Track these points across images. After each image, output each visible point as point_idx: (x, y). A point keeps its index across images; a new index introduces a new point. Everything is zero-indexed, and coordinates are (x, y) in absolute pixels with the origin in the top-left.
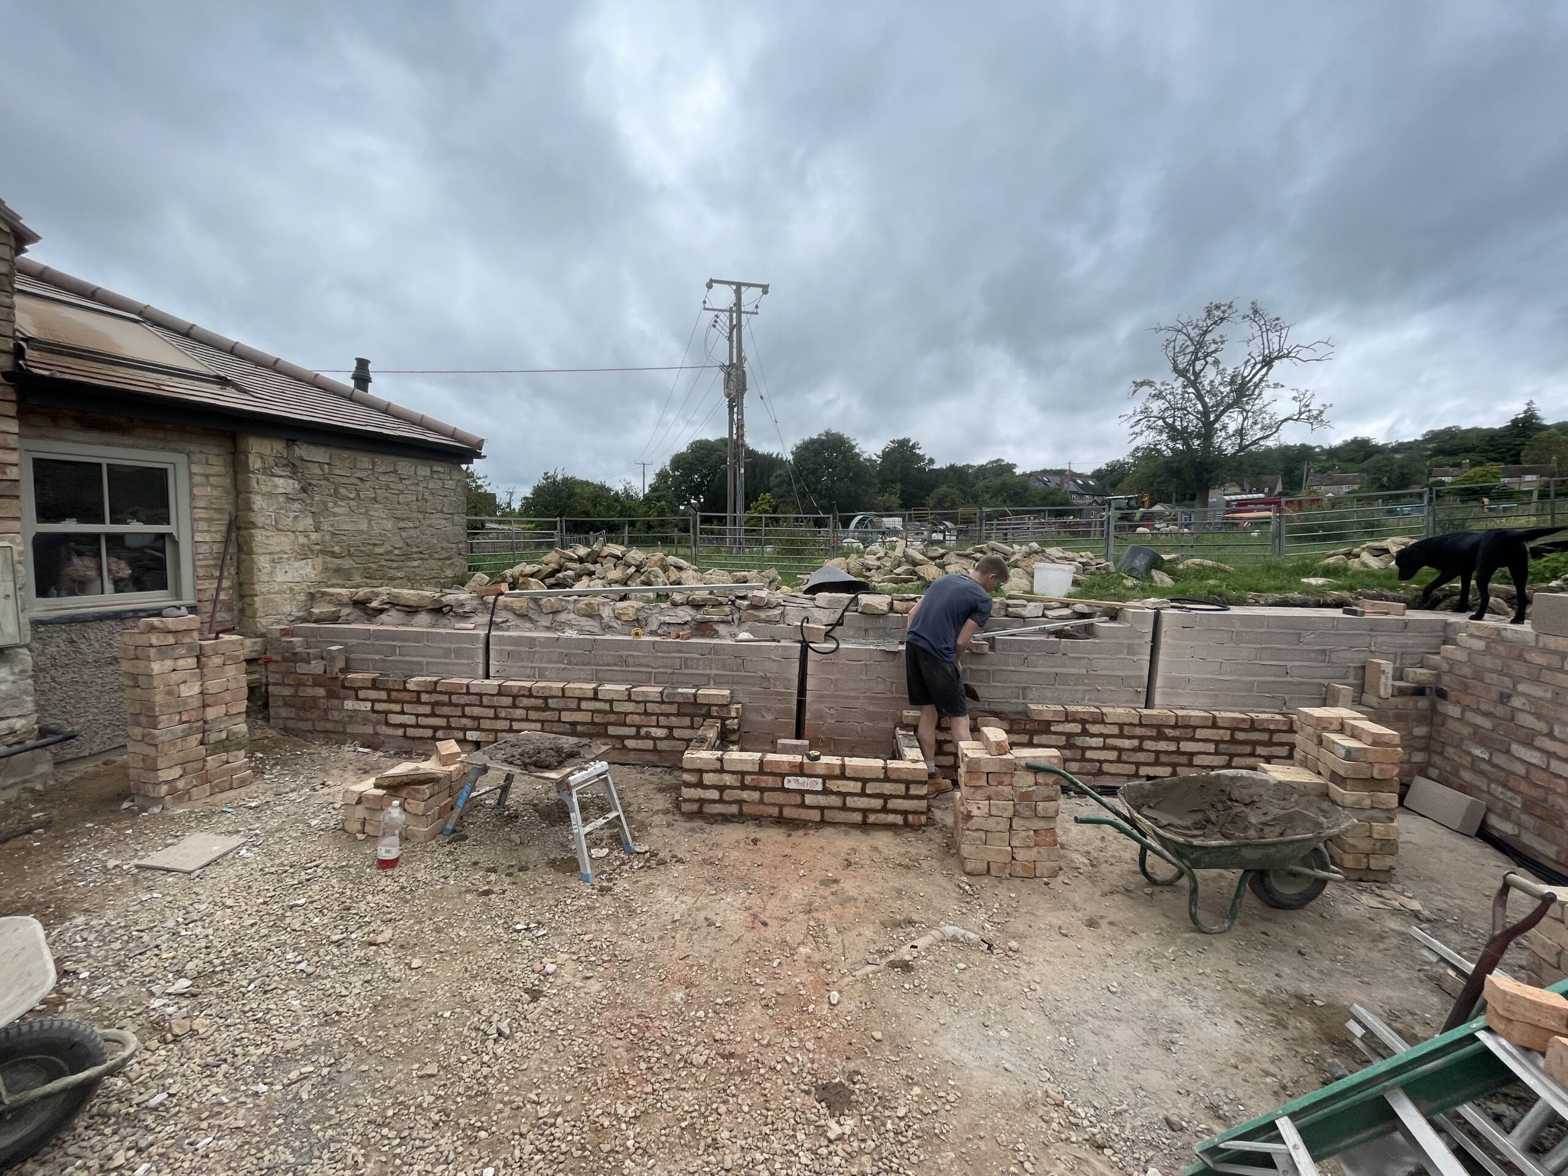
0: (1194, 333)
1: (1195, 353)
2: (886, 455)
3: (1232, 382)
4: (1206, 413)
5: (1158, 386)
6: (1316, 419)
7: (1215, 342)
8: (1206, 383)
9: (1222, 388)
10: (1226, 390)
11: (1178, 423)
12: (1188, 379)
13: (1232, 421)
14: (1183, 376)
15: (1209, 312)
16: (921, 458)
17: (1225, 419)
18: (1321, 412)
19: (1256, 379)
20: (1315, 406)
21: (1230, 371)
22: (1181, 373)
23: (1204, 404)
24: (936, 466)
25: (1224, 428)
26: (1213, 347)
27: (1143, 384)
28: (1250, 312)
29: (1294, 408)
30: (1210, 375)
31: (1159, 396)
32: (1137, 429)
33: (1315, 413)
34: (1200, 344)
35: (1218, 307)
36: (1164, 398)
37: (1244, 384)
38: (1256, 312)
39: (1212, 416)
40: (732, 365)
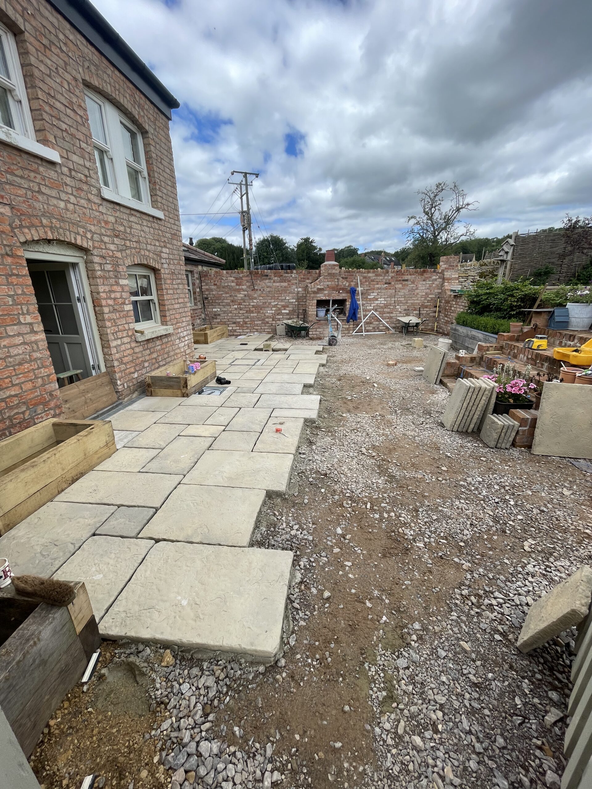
1: (432, 205)
2: (299, 246)
4: (434, 232)
5: (417, 219)
8: (435, 218)
9: (441, 221)
11: (424, 236)
12: (429, 216)
13: (443, 236)
15: (437, 186)
16: (315, 248)
17: (441, 234)
19: (453, 217)
21: (444, 214)
22: (427, 213)
23: (434, 227)
24: (322, 252)
25: (440, 238)
26: (439, 202)
30: (437, 215)
31: (417, 223)
34: (433, 201)
35: (440, 184)
36: (420, 224)
38: (455, 187)
39: (437, 233)
40: (245, 212)
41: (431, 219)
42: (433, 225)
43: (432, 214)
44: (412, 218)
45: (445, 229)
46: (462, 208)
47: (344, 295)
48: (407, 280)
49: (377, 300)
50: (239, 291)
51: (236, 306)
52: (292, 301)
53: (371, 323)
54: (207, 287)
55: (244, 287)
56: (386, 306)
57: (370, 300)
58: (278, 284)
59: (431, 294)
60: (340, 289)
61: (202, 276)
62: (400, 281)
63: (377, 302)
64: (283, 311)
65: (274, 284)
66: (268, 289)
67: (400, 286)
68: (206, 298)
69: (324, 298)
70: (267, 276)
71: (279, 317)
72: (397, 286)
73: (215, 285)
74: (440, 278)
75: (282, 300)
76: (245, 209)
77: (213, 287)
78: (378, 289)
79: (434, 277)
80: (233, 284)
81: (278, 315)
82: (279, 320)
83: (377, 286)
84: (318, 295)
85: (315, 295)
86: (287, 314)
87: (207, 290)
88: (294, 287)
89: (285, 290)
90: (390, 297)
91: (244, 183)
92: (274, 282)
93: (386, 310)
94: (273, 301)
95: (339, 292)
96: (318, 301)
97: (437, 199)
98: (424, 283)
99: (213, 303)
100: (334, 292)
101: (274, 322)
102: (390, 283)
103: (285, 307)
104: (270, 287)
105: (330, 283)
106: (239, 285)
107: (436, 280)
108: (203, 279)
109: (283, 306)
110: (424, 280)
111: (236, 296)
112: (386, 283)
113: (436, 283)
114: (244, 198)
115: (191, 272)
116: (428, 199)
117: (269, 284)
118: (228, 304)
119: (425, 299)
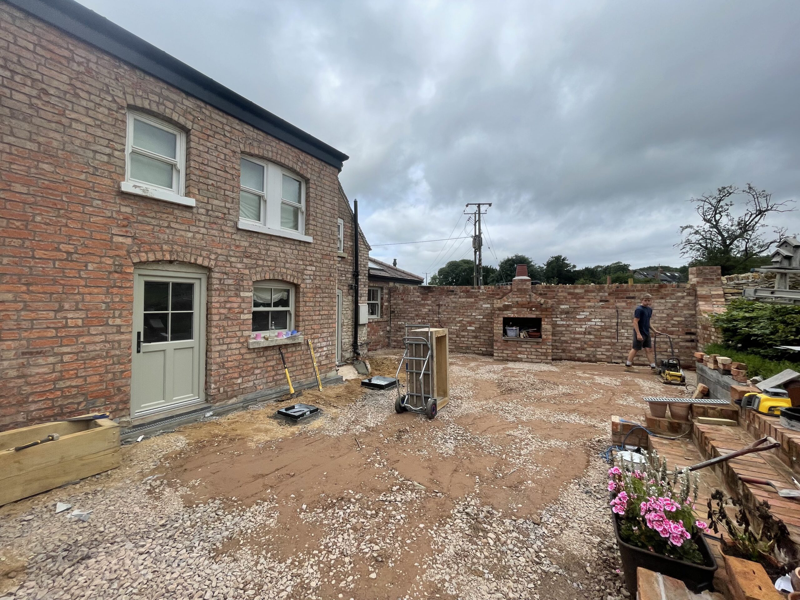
1: (715, 211)
2: (549, 264)
4: (724, 240)
5: (696, 229)
7: (727, 205)
8: (723, 226)
9: (732, 228)
10: (735, 228)
11: (709, 246)
12: (712, 224)
13: (740, 244)
14: (710, 222)
15: (720, 191)
16: (567, 265)
17: (736, 243)
21: (737, 219)
22: (708, 221)
23: (723, 236)
25: (736, 247)
26: (725, 208)
28: (746, 189)
34: (717, 207)
36: (699, 233)
37: (746, 225)
38: (750, 188)
39: (728, 242)
40: (477, 236)
41: (716, 226)
42: (720, 233)
43: (717, 222)
44: (687, 227)
45: (741, 236)
46: (767, 210)
47: (537, 313)
48: (633, 298)
49: (590, 320)
50: (424, 305)
51: (420, 321)
52: (479, 317)
53: (584, 349)
54: (395, 301)
55: (429, 302)
56: (604, 329)
57: (580, 320)
58: (464, 300)
59: (678, 316)
60: (532, 307)
61: (391, 291)
62: (622, 298)
63: (589, 323)
64: (469, 328)
65: (460, 300)
66: (454, 305)
67: (624, 304)
68: (393, 312)
69: (512, 316)
70: (453, 291)
71: (464, 333)
72: (618, 304)
73: (402, 299)
74: (689, 294)
75: (468, 316)
76: (477, 234)
77: (400, 302)
78: (590, 307)
79: (680, 294)
80: (419, 299)
81: (462, 331)
82: (463, 336)
83: (589, 304)
84: (505, 312)
85: (501, 312)
86: (473, 331)
87: (395, 304)
88: (481, 303)
89: (471, 306)
90: (610, 317)
91: (477, 212)
92: (460, 297)
93: (604, 333)
94: (457, 316)
95: (531, 310)
96: (504, 318)
97: (722, 203)
98: (663, 301)
99: (399, 317)
100: (525, 309)
101: (458, 339)
102: (607, 301)
103: (470, 323)
104: (455, 302)
105: (520, 299)
106: (425, 300)
107: (683, 297)
108: (392, 294)
109: (468, 322)
110: (662, 298)
111: (421, 311)
112: (601, 301)
113: (684, 301)
114: (477, 224)
115: (382, 288)
116: (707, 206)
117: (454, 300)
118: (412, 319)
119: (668, 321)
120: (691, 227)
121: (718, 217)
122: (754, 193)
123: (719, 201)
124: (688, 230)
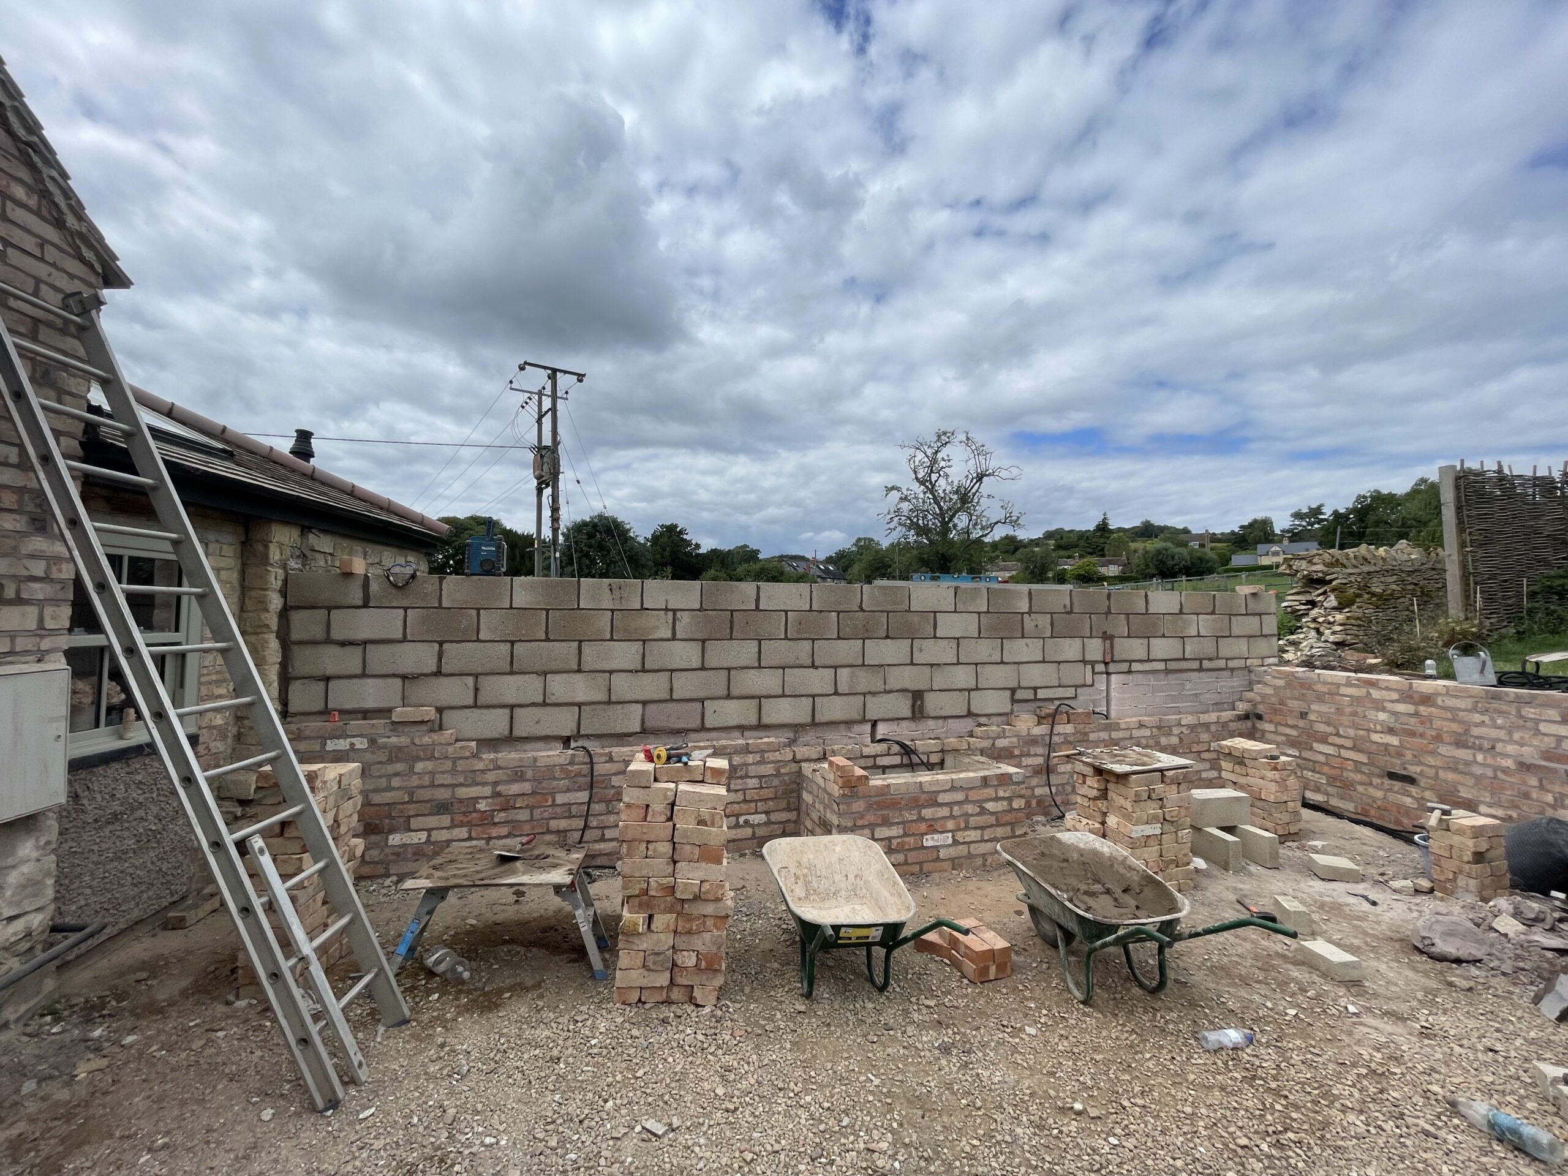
0: (929, 452)
1: (931, 467)
2: (656, 538)
3: (956, 492)
4: (942, 514)
5: (905, 492)
6: (1015, 523)
7: (943, 459)
8: (940, 492)
9: (951, 496)
10: (955, 497)
11: (920, 522)
12: (927, 487)
13: (962, 521)
14: (924, 485)
15: (939, 437)
16: (688, 543)
17: (955, 520)
18: (1018, 518)
19: (974, 490)
20: (1015, 514)
21: (956, 484)
22: (922, 482)
23: (940, 508)
24: (701, 551)
25: (955, 526)
26: (943, 464)
27: (893, 488)
28: (964, 439)
29: (1001, 515)
30: (942, 485)
31: (904, 499)
32: (892, 526)
33: (1014, 518)
34: (934, 461)
35: (945, 433)
36: (909, 501)
37: (965, 494)
38: (968, 439)
39: (947, 517)
40: (546, 447)
41: (932, 490)
42: (937, 503)
43: (933, 484)
45: (961, 509)
46: (986, 475)
76: (547, 441)
91: (548, 391)
97: (940, 456)
114: (547, 421)
116: (920, 456)
120: (898, 489)
121: (934, 477)
122: (974, 447)
123: (936, 452)
124: (895, 495)
